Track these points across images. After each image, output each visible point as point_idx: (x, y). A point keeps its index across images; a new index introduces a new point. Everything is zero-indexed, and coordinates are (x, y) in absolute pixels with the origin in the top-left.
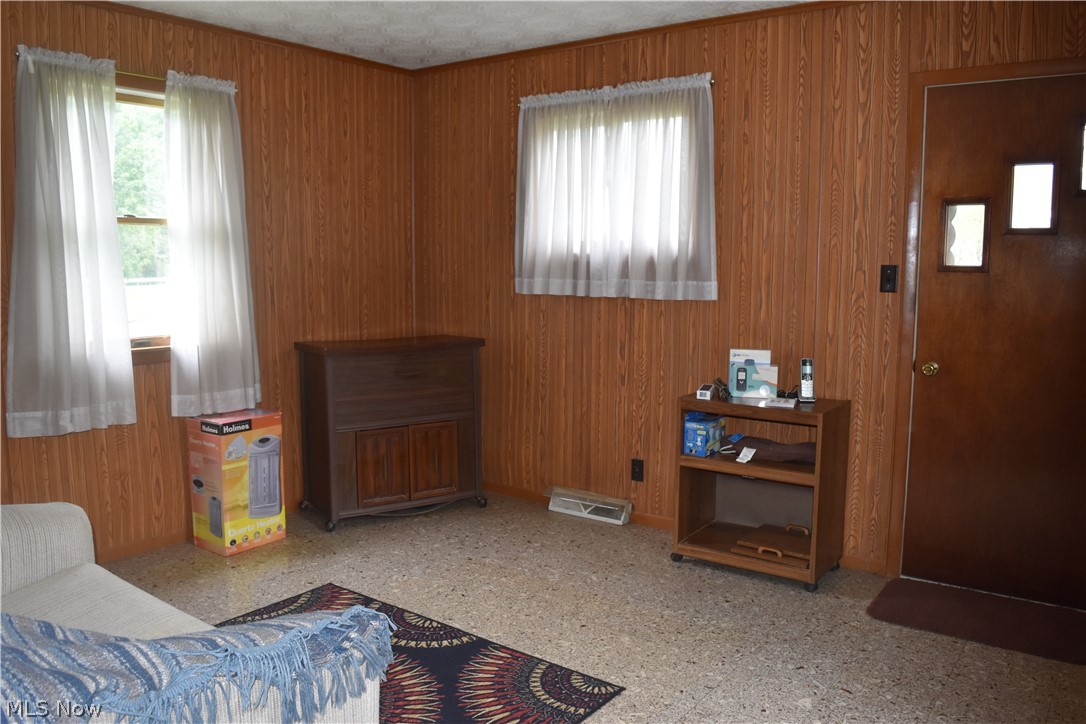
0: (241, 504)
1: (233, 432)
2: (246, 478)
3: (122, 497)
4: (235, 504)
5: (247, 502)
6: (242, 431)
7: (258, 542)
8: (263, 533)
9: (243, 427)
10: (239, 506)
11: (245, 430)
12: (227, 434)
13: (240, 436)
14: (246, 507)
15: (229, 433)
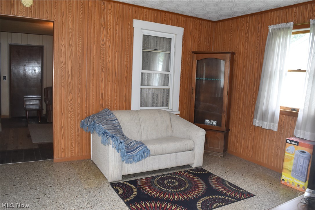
0: (289, 169)
1: (290, 143)
2: (293, 161)
3: (277, 153)
4: (287, 168)
5: (292, 170)
6: (294, 144)
7: (293, 186)
8: (296, 185)
9: (295, 143)
10: (288, 169)
11: (295, 145)
12: (288, 143)
13: (293, 146)
14: (290, 171)
15: (289, 143)
